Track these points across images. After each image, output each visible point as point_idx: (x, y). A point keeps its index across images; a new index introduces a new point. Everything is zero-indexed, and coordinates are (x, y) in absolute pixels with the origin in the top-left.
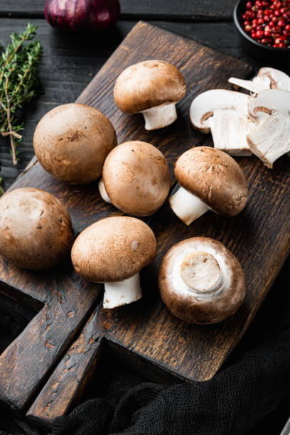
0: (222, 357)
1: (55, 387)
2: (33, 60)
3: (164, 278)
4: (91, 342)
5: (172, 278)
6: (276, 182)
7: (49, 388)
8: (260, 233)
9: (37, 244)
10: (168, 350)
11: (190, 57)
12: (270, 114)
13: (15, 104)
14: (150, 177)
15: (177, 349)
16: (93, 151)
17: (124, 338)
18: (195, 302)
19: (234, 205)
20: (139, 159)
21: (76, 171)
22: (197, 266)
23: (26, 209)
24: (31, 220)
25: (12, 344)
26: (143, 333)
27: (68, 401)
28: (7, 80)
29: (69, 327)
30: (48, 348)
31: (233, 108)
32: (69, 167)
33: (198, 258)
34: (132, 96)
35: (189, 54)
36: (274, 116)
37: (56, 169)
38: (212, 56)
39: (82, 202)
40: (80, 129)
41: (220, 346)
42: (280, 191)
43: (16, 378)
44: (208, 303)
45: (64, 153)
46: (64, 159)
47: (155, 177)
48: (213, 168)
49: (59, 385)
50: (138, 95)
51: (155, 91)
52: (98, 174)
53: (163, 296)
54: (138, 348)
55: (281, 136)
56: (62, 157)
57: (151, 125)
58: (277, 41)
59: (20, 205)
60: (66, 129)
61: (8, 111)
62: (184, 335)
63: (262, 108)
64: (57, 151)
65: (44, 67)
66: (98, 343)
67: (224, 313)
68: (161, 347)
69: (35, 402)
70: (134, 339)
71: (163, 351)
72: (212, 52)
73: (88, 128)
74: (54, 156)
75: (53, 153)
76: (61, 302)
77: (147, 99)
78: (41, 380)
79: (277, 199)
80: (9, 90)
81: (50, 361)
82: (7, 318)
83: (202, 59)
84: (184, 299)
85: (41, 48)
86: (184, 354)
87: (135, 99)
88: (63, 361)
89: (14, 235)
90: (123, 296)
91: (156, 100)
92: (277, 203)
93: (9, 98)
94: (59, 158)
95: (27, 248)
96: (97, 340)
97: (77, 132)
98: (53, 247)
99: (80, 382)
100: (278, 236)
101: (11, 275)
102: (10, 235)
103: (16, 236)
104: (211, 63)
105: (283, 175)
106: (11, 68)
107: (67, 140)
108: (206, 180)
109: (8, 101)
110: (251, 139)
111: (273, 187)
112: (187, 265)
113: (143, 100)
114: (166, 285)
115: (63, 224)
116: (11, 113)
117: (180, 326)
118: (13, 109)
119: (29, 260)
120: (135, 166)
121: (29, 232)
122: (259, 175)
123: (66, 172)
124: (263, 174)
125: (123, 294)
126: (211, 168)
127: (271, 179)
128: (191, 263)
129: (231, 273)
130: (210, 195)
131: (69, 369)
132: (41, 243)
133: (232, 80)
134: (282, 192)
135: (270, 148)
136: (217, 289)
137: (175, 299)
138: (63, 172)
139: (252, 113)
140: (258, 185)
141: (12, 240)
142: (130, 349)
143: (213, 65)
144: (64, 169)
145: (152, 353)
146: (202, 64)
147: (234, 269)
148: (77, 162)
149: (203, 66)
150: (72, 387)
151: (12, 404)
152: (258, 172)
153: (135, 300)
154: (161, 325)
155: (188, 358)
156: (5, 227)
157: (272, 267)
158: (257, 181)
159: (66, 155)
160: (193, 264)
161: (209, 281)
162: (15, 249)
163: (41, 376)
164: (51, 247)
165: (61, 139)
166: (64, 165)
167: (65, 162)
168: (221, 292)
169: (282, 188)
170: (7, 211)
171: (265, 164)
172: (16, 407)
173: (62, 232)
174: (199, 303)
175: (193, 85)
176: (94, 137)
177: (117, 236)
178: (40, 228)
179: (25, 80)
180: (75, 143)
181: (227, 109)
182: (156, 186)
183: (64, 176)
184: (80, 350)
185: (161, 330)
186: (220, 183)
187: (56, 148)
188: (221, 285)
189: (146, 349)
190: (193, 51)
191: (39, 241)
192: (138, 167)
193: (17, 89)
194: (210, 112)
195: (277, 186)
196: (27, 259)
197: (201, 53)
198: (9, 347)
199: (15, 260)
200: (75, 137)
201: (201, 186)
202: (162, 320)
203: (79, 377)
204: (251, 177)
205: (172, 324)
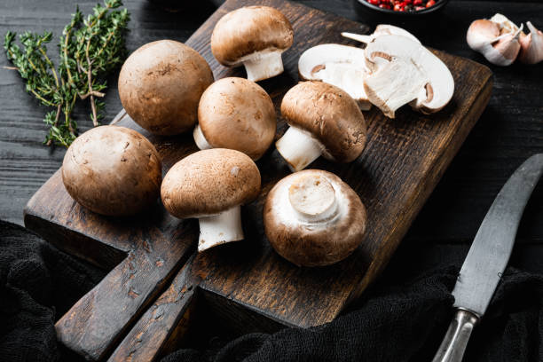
0: (340, 304)
1: (139, 337)
2: (118, 24)
3: (270, 210)
4: (183, 291)
5: (279, 208)
6: (400, 135)
7: (133, 337)
8: (382, 182)
9: (120, 178)
10: (275, 298)
11: (299, 18)
12: (390, 61)
13: (97, 67)
14: (252, 111)
15: (286, 296)
16: (187, 87)
17: (223, 288)
18: (306, 232)
19: (350, 141)
20: (241, 91)
21: (168, 111)
22: (308, 189)
23: (109, 141)
24: (114, 152)
25: (89, 293)
26: (246, 282)
27: (155, 351)
28: (88, 43)
29: (156, 277)
30: (133, 298)
31: (347, 62)
32: (159, 105)
33: (308, 181)
34: (232, 37)
35: (296, 16)
36: (394, 63)
37: (145, 110)
38: (323, 17)
39: (173, 154)
40: (172, 62)
41: (337, 293)
42: (404, 143)
43: (93, 327)
44: (321, 232)
45: (154, 89)
46: (153, 96)
47: (258, 111)
48: (325, 97)
49: (144, 335)
50: (239, 36)
51: (258, 31)
52: (192, 118)
53: (269, 230)
54: (240, 297)
55: (403, 84)
56: (151, 94)
57: (254, 76)
58: (397, 7)
59: (102, 138)
60: (157, 62)
61: (89, 73)
62: (295, 283)
63: (380, 53)
64: (146, 88)
65: (131, 40)
66: (192, 292)
67: (341, 245)
68: (267, 295)
69: (116, 352)
70: (234, 288)
71: (269, 299)
72: (323, 14)
73: (181, 62)
74: (143, 93)
75: (142, 89)
76: (148, 252)
77: (249, 40)
78: (122, 329)
79: (401, 151)
80: (91, 53)
81: (134, 310)
82: (83, 276)
83: (312, 20)
84: (293, 229)
85: (128, 14)
86: (295, 302)
87: (235, 40)
88: (149, 311)
89: (94, 169)
90: (221, 234)
91: (259, 42)
92: (401, 154)
93: (91, 61)
94: (148, 96)
95: (109, 183)
96: (190, 289)
97: (169, 64)
98: (140, 184)
99: (170, 333)
100: (403, 186)
101: (89, 226)
102: (90, 170)
103: (96, 170)
104: (322, 24)
105: (407, 128)
106: (94, 32)
107: (157, 73)
108: (318, 109)
109: (90, 64)
110: (369, 85)
111: (396, 140)
112: (296, 188)
113: (244, 40)
114: (272, 217)
115: (151, 159)
116: (92, 75)
117: (289, 275)
118: (94, 72)
119: (112, 199)
120: (235, 97)
121: (111, 165)
122: (380, 128)
123: (155, 112)
124: (384, 127)
125: (222, 231)
126: (323, 97)
127: (393, 132)
128: (301, 185)
129: (348, 201)
130: (322, 128)
131: (157, 318)
132: (125, 177)
133: (345, 34)
134: (407, 143)
135: (391, 96)
136: (332, 217)
137: (283, 231)
138: (153, 114)
139: (369, 57)
140: (379, 138)
141: (91, 176)
142: (230, 298)
143: (324, 25)
144: (154, 108)
145: (256, 301)
146: (311, 25)
147: (351, 198)
148: (168, 100)
149: (313, 27)
150: (159, 337)
151: (87, 354)
152: (378, 125)
153: (235, 240)
154: (266, 274)
155: (299, 305)
156: (84, 161)
157: (398, 215)
158: (377, 134)
159: (155, 90)
160: (303, 187)
161: (322, 204)
162: (95, 185)
163: (122, 324)
164: (137, 184)
165: (151, 73)
166: (153, 103)
167: (154, 100)
168: (337, 220)
169: (406, 140)
170: (87, 145)
171: (386, 114)
172: (91, 358)
173: (151, 168)
174: (311, 233)
175: (301, 44)
176: (188, 71)
177: (215, 161)
178: (125, 160)
179: (109, 44)
180: (167, 78)
181: (340, 62)
182: (260, 121)
183: (153, 120)
184: (169, 300)
185: (266, 279)
186: (333, 113)
187: (144, 84)
188: (336, 213)
189: (249, 297)
190: (301, 13)
191: (124, 175)
192: (239, 98)
193: (100, 51)
194: (321, 66)
195: (401, 138)
196: (109, 198)
197: (311, 14)
198: (86, 296)
199: (94, 201)
200: (167, 70)
201: (311, 117)
202: (268, 269)
203: (169, 327)
204: (370, 130)
205: (279, 272)
